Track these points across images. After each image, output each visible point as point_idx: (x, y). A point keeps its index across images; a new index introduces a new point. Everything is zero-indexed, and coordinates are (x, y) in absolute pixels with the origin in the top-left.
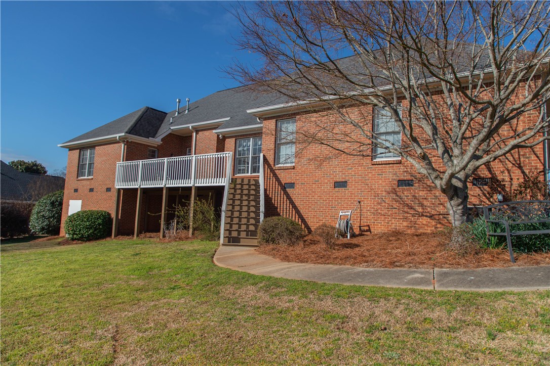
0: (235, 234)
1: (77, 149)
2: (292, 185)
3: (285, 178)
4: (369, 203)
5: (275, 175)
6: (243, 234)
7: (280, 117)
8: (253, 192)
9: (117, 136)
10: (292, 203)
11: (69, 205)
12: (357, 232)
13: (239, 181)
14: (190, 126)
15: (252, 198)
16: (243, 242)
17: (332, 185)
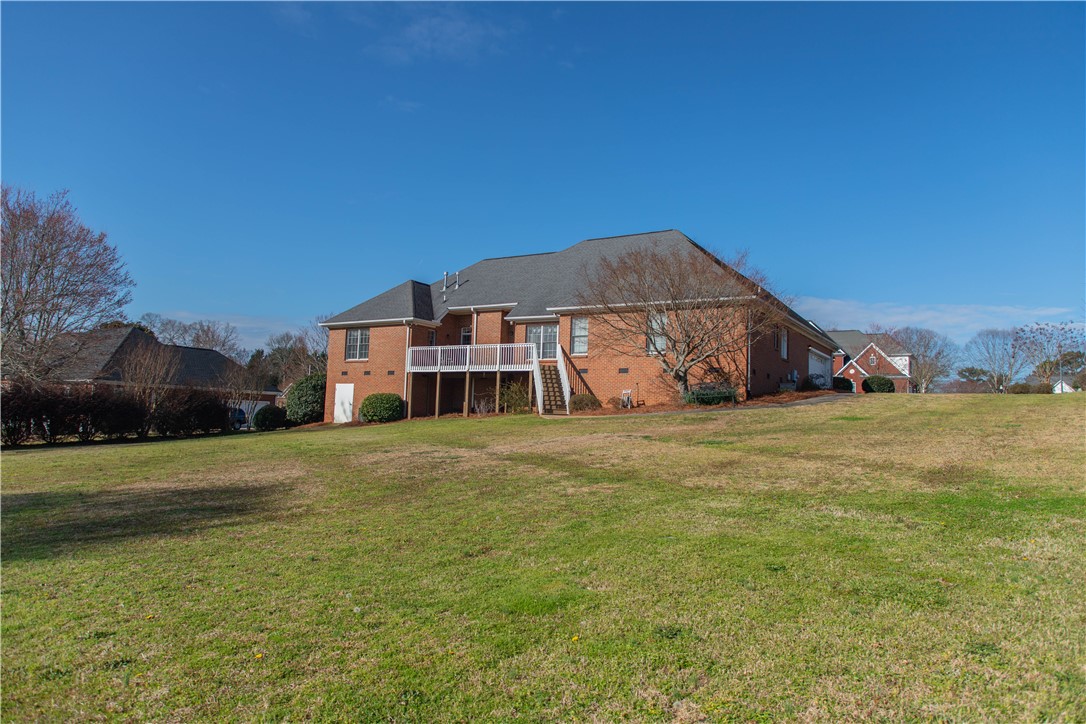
0: (548, 407)
1: (343, 329)
2: (585, 371)
3: (579, 365)
4: (643, 385)
5: (571, 362)
6: (554, 407)
7: (573, 315)
8: (554, 376)
9: (404, 320)
10: (585, 384)
11: (335, 389)
12: (635, 405)
13: (546, 368)
14: (472, 308)
15: (554, 381)
16: (554, 412)
17: (617, 371)
